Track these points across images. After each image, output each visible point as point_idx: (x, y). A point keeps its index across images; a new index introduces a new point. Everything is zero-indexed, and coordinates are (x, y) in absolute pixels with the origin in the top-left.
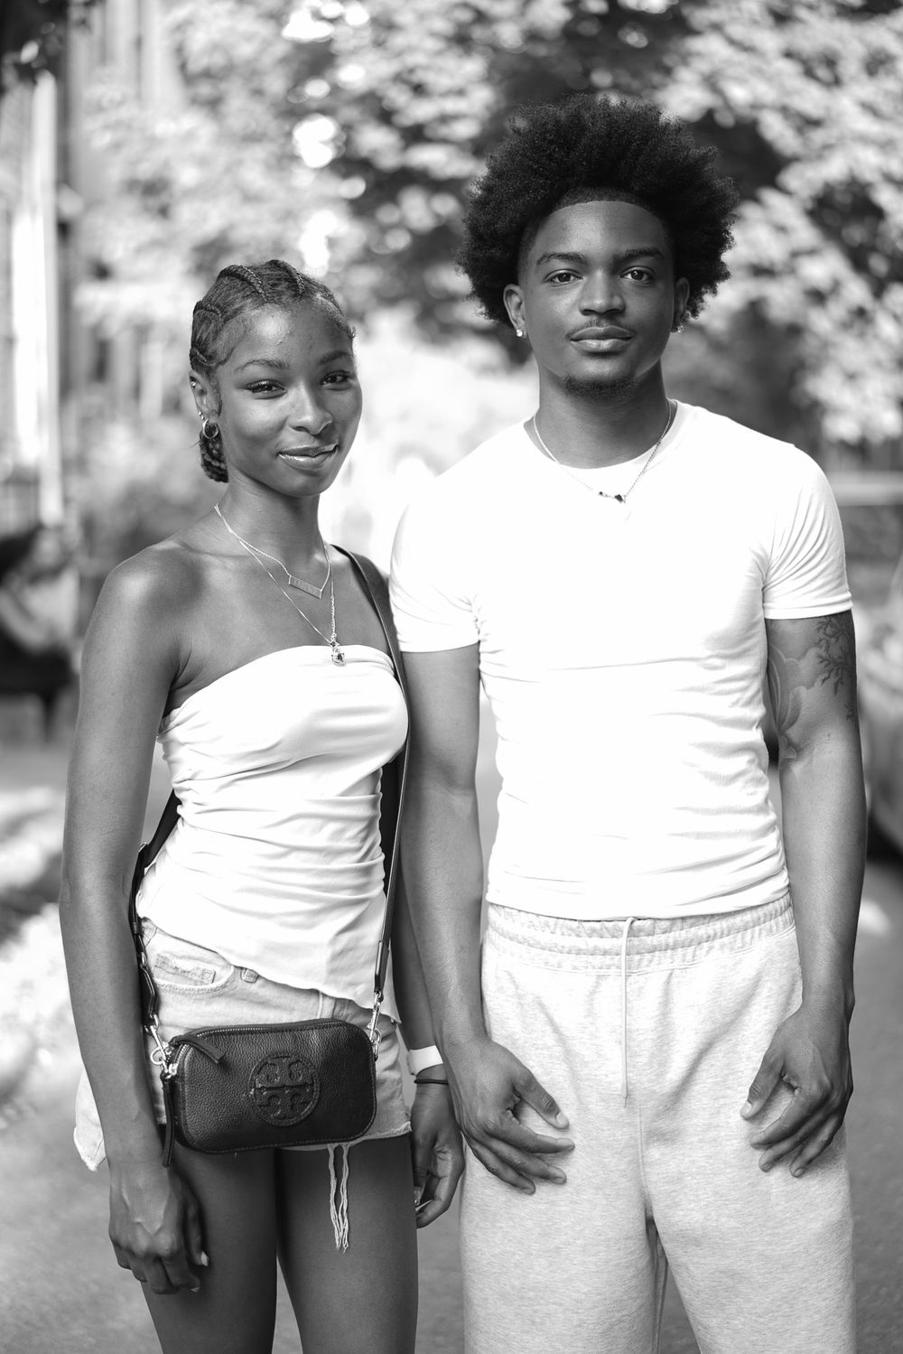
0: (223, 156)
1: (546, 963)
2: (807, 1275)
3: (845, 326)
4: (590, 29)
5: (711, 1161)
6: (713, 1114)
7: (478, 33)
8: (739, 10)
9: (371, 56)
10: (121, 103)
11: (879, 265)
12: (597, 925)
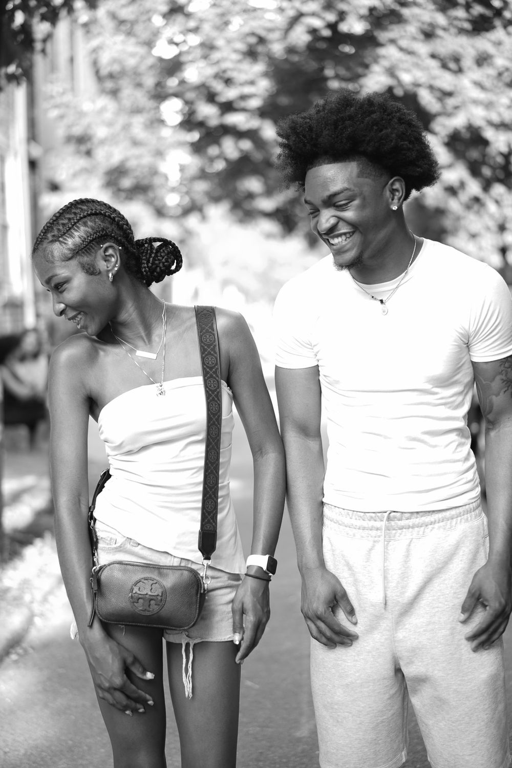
0: (122, 120)
1: (348, 534)
2: (478, 702)
3: (468, 207)
4: (322, 45)
5: (430, 641)
6: (431, 616)
7: (260, 49)
8: (405, 31)
9: (202, 64)
10: (63, 93)
11: (487, 172)
12: (373, 515)
